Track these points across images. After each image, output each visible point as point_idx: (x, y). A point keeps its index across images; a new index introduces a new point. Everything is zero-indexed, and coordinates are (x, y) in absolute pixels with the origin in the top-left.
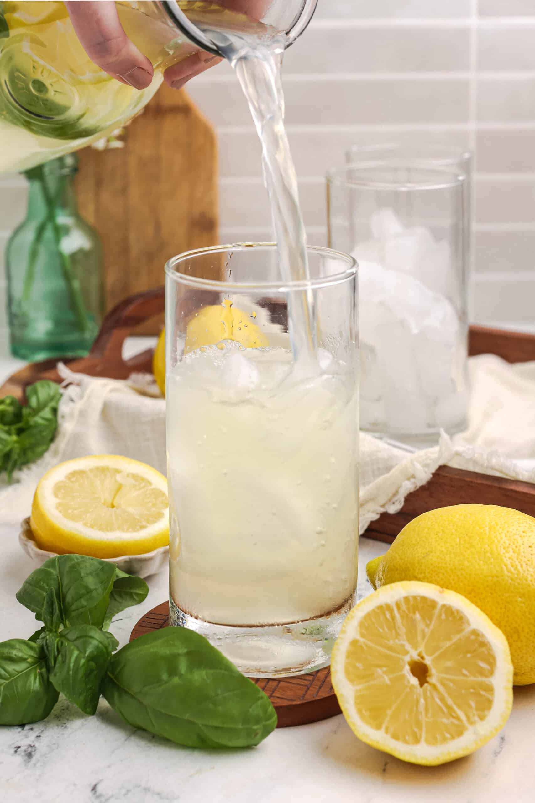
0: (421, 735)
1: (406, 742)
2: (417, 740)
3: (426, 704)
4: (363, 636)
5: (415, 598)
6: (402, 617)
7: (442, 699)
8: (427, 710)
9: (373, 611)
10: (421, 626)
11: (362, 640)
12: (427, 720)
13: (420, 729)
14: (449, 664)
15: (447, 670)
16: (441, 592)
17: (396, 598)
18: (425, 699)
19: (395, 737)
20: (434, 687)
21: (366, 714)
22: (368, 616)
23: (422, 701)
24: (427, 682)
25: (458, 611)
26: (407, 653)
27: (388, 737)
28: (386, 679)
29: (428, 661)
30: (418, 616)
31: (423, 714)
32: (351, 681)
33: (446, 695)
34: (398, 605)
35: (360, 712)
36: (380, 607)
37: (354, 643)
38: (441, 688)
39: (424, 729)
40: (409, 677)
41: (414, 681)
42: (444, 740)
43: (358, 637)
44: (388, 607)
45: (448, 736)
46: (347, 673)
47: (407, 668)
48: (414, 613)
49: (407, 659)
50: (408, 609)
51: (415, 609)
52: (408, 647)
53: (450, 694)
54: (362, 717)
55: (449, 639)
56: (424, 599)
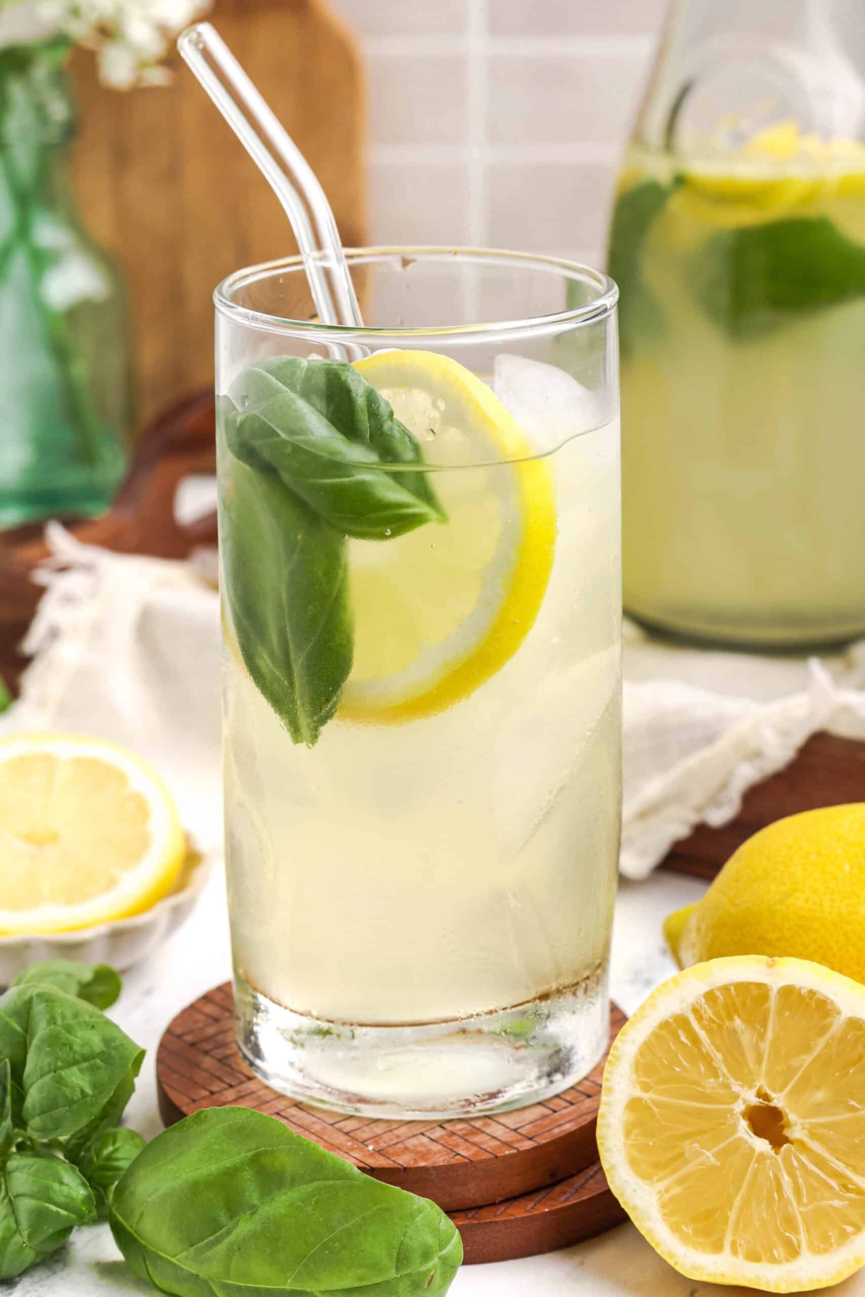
0: (798, 1241)
1: (774, 1260)
2: (793, 1252)
3: (795, 1182)
4: (646, 1087)
5: (725, 989)
6: (709, 1032)
7: (821, 1163)
8: (797, 1191)
9: (656, 1035)
10: (747, 1037)
11: (645, 1096)
12: (802, 1209)
13: (796, 1231)
14: (820, 1096)
15: (818, 1109)
16: (770, 966)
17: (691, 999)
18: (791, 1174)
19: (754, 1257)
20: (802, 1145)
21: (689, 1230)
22: (647, 1048)
23: (786, 1179)
24: (786, 1140)
25: (812, 993)
26: (736, 1097)
27: (740, 1261)
28: (710, 1157)
29: (778, 1100)
30: (738, 1022)
31: (794, 1203)
32: (645, 1177)
33: (827, 1155)
34: (696, 1011)
35: (675, 1228)
36: (665, 1025)
37: (634, 1104)
38: (815, 1146)
39: (802, 1228)
40: (750, 1140)
41: (762, 1145)
42: (844, 1237)
43: (638, 1093)
44: (681, 1021)
45: (849, 1229)
46: (634, 1163)
47: (744, 1124)
48: (731, 1018)
49: (740, 1107)
50: (717, 1014)
51: (731, 1010)
52: (736, 1087)
53: (833, 1151)
54: (684, 1238)
55: (807, 1049)
56: (743, 987)
